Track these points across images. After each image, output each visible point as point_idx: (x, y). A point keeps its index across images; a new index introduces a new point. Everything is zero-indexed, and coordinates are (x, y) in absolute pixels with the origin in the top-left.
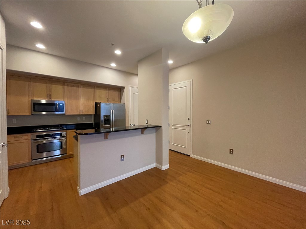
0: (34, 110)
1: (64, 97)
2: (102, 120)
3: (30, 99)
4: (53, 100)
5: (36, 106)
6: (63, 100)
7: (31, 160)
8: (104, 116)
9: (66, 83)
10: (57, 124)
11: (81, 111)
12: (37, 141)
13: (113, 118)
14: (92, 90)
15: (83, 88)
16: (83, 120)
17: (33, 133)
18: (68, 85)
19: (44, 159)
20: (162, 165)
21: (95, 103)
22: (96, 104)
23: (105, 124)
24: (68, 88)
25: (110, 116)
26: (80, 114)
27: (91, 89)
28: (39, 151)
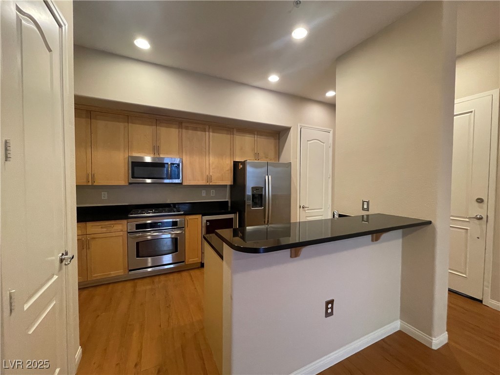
0: (133, 177)
1: (180, 151)
2: (249, 196)
3: (127, 156)
4: (162, 156)
5: (136, 168)
6: (178, 157)
7: (127, 271)
8: (252, 188)
9: (183, 124)
10: (168, 202)
11: (209, 178)
12: (137, 235)
13: (269, 192)
14: (229, 136)
15: (213, 132)
16: (212, 195)
17: (129, 220)
18: (187, 128)
19: (149, 270)
20: (430, 335)
21: (234, 162)
22: (236, 164)
23: (255, 204)
24: (188, 134)
25: (263, 189)
26: (208, 184)
27: (227, 134)
28: (140, 255)
